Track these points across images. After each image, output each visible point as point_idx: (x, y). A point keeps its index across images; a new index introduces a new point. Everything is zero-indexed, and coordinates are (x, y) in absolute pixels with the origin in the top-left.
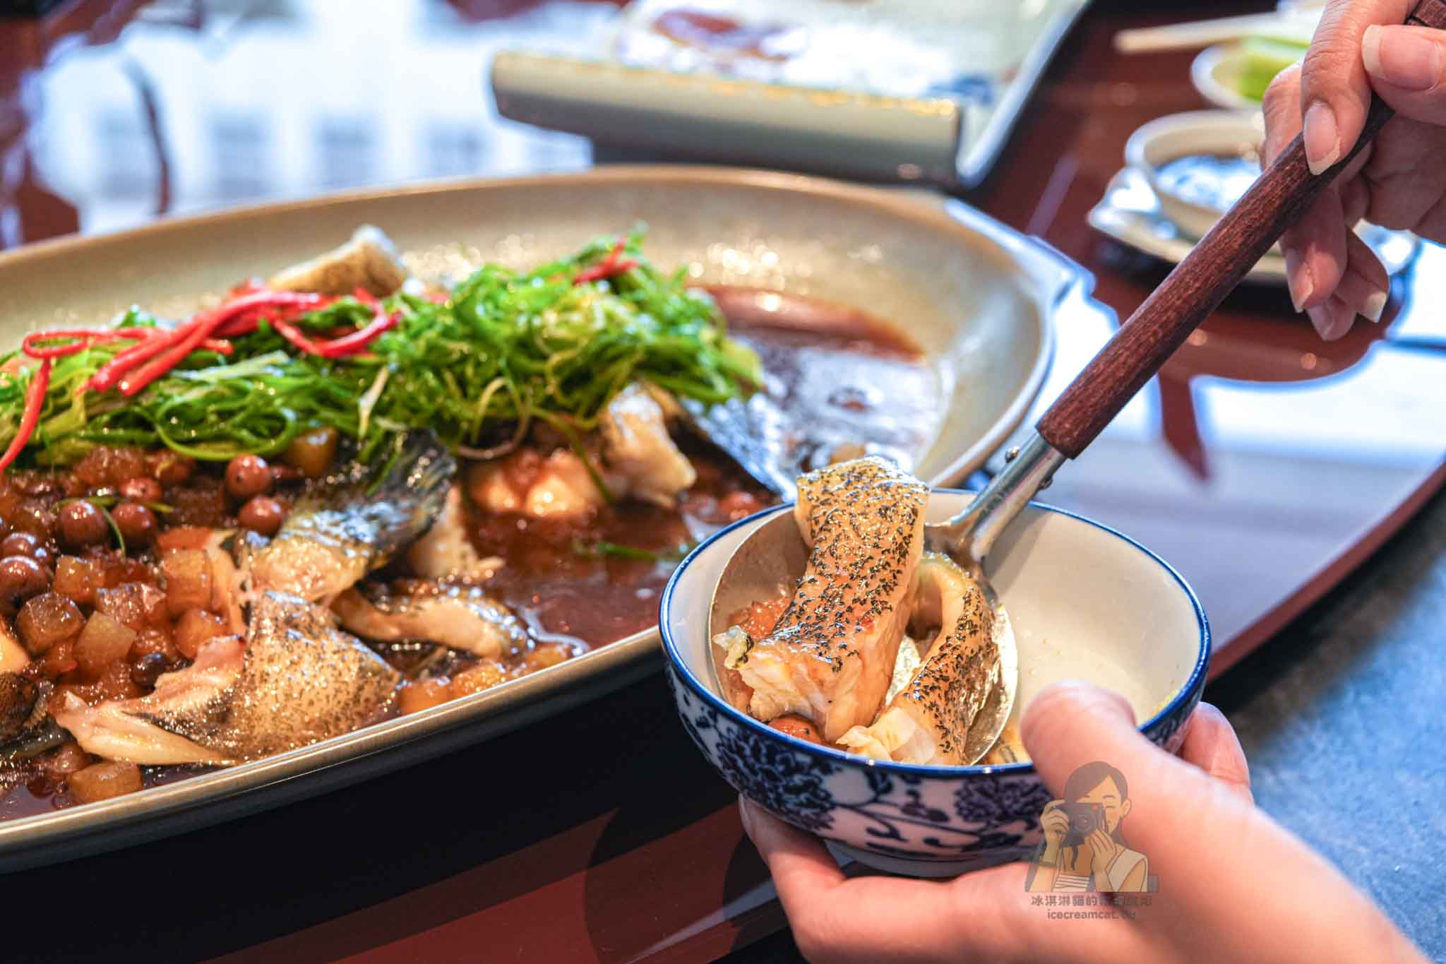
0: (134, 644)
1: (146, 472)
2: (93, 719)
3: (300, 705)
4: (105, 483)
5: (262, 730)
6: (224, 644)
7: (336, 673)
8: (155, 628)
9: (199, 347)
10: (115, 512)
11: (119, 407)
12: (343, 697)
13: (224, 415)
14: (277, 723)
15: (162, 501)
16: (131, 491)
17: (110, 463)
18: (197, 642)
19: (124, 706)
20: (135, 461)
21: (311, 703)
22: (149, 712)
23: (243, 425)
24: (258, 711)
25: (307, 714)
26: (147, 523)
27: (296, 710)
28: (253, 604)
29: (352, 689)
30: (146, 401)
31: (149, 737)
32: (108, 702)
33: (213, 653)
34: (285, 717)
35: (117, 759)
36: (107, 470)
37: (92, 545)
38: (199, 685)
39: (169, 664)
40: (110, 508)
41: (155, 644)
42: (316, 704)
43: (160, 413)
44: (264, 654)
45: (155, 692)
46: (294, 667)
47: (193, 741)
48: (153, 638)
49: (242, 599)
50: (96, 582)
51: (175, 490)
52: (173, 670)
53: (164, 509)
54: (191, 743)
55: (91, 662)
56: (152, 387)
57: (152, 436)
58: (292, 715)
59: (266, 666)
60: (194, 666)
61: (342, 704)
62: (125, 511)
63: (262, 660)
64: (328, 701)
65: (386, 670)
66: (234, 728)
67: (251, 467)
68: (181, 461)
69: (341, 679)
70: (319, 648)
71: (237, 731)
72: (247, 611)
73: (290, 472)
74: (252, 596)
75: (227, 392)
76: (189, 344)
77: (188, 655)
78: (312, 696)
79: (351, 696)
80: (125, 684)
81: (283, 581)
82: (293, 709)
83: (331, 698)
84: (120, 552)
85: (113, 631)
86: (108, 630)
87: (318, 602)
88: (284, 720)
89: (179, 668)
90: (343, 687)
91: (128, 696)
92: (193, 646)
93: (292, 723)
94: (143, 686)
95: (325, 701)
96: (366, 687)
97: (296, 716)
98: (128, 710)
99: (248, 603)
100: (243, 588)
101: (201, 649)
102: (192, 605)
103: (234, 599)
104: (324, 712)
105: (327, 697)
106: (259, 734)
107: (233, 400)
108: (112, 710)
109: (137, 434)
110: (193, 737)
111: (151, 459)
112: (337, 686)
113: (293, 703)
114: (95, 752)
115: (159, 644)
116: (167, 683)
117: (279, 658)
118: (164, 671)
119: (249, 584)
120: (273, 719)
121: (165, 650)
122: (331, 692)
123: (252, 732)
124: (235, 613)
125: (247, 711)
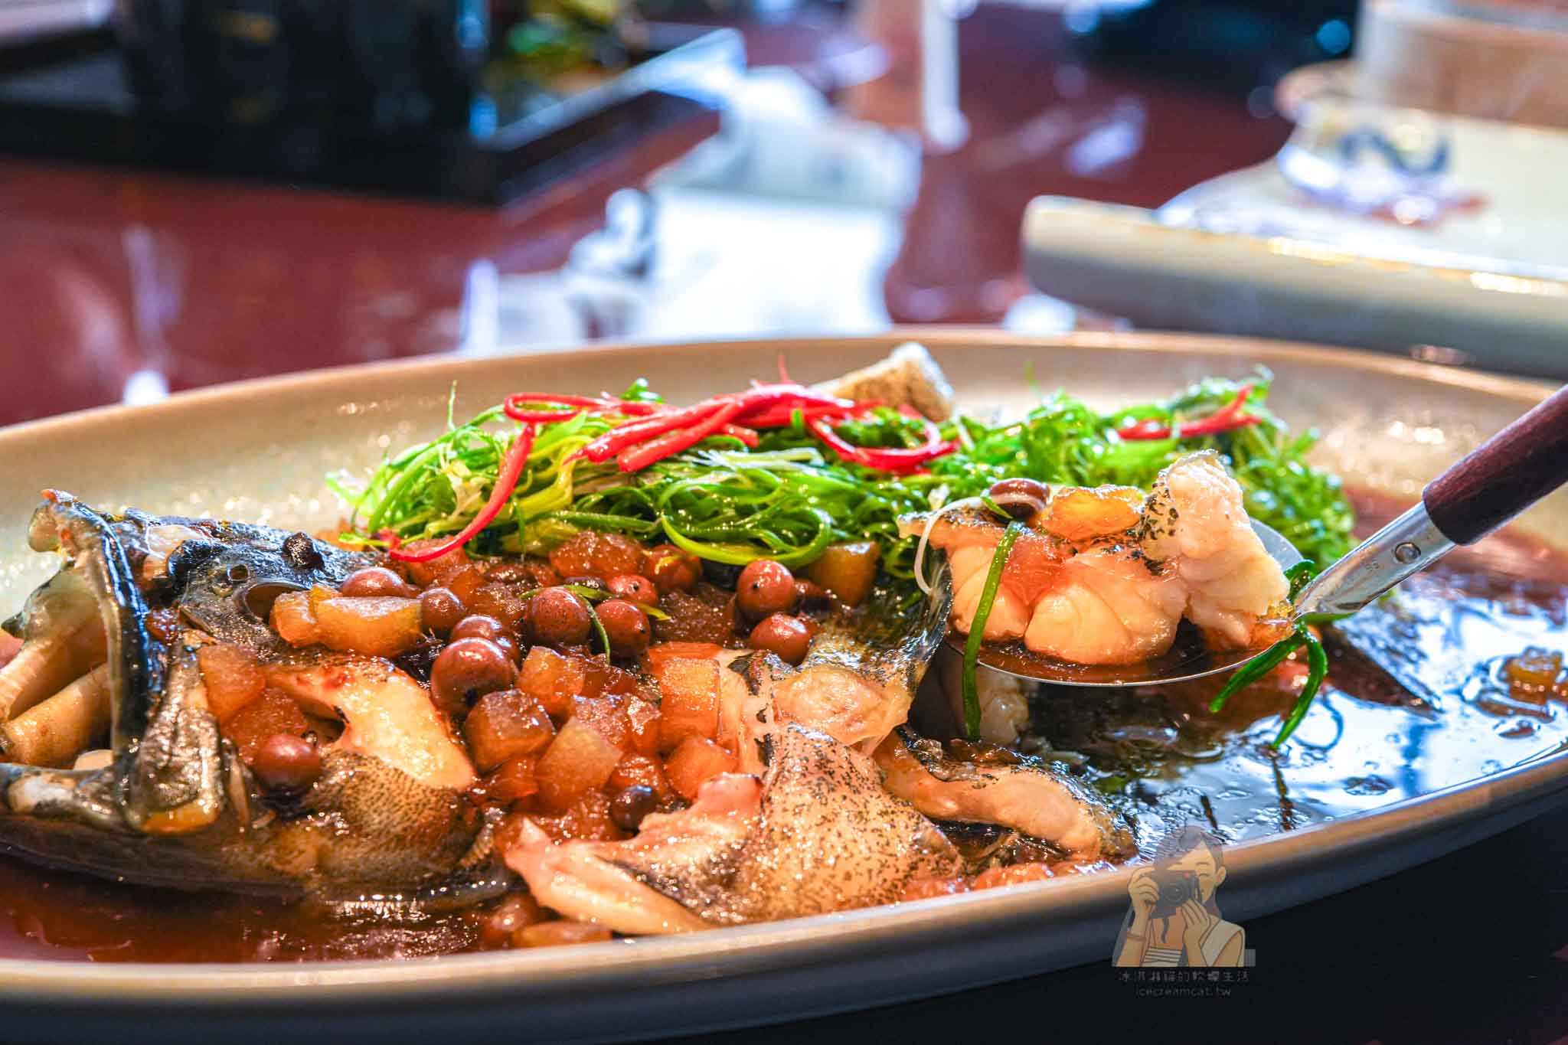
0: (615, 771)
1: (642, 568)
2: (556, 859)
3: (833, 877)
4: (592, 573)
5: (779, 905)
6: (732, 783)
7: (883, 841)
8: (642, 755)
9: (719, 430)
10: (602, 606)
11: (615, 487)
12: (889, 874)
13: (744, 511)
14: (803, 898)
15: (657, 605)
16: (620, 586)
17: (596, 551)
18: (701, 775)
19: (598, 848)
20: (630, 551)
21: (848, 877)
22: (629, 860)
23: (765, 525)
24: (777, 879)
25: (841, 891)
26: (639, 626)
27: (827, 883)
28: (775, 738)
29: (903, 866)
30: (649, 483)
31: (627, 894)
32: (575, 841)
33: (721, 793)
34: (812, 890)
35: (582, 917)
36: (593, 559)
37: (569, 644)
38: (699, 833)
39: (660, 803)
40: (595, 603)
41: (641, 776)
42: (854, 877)
43: (665, 497)
44: (788, 803)
45: (640, 836)
46: (827, 825)
47: (685, 906)
48: (642, 766)
49: (759, 731)
50: (572, 687)
51: (673, 596)
52: (665, 812)
53: (660, 615)
54: (685, 911)
55: (557, 787)
56: (658, 467)
57: (652, 526)
58: (822, 889)
59: (792, 819)
60: (693, 809)
61: (887, 885)
62: (614, 607)
63: (785, 810)
64: (870, 877)
65: (947, 848)
66: (742, 896)
67: (772, 576)
68: (685, 559)
69: (890, 850)
70: (861, 805)
71: (746, 901)
72: (765, 749)
73: (817, 590)
74: (772, 728)
75: (747, 484)
76: (708, 424)
77: (687, 795)
78: (850, 866)
79: (901, 875)
80: (600, 822)
81: (812, 717)
82: (825, 881)
83: (874, 873)
84: (605, 657)
85: (593, 748)
86: (586, 745)
87: (858, 747)
88: (810, 894)
89: (672, 809)
90: (891, 861)
91: (603, 839)
92: (695, 782)
93: (819, 900)
94: (624, 826)
95: (866, 875)
96: (921, 865)
97: (828, 892)
98: (605, 855)
99: (767, 736)
100: (761, 718)
101: (706, 786)
102: (693, 731)
103: (748, 732)
104: (864, 892)
105: (870, 871)
106: (775, 909)
107: (756, 495)
108: (581, 852)
109: (633, 521)
110: (688, 902)
111: (649, 553)
112: (883, 858)
113: (823, 873)
114: (552, 905)
115: (648, 775)
116: (656, 827)
117: (808, 810)
118: (652, 809)
119: (769, 714)
120: (797, 891)
121: (655, 783)
122: (874, 865)
123: (765, 906)
124: (749, 750)
125: (761, 875)
